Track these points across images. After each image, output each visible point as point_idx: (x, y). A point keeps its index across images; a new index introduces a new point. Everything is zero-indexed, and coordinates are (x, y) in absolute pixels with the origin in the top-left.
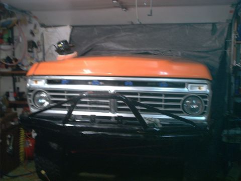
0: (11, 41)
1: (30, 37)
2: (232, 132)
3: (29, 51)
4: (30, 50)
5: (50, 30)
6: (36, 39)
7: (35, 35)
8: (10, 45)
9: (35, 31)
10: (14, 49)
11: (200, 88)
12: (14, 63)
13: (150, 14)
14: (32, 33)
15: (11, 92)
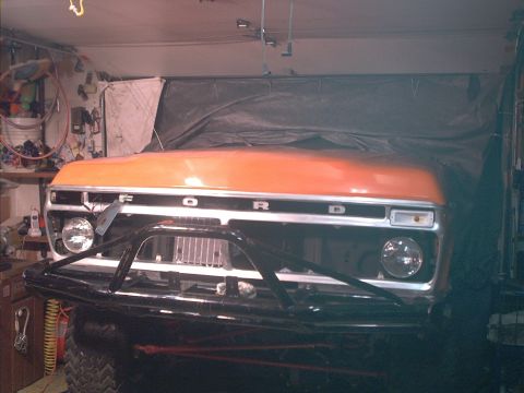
0: (36, 109)
1: (78, 101)
2: (509, 319)
3: (75, 131)
4: (77, 128)
5: (118, 85)
6: (91, 105)
7: (89, 96)
8: (34, 116)
9: (88, 89)
10: (43, 124)
11: (417, 220)
12: (42, 156)
13: (286, 52)
14: (82, 93)
15: (35, 218)
